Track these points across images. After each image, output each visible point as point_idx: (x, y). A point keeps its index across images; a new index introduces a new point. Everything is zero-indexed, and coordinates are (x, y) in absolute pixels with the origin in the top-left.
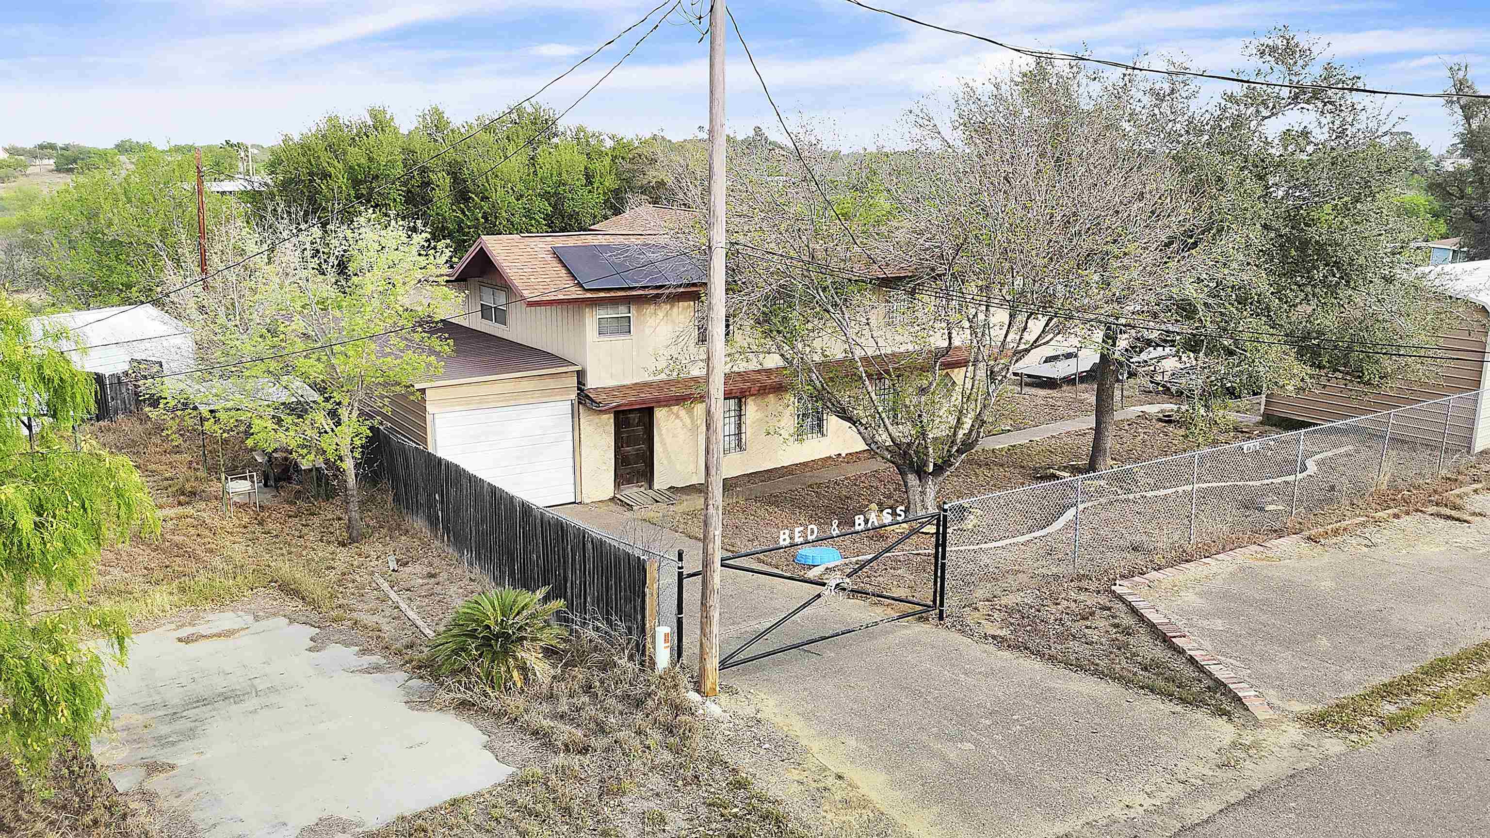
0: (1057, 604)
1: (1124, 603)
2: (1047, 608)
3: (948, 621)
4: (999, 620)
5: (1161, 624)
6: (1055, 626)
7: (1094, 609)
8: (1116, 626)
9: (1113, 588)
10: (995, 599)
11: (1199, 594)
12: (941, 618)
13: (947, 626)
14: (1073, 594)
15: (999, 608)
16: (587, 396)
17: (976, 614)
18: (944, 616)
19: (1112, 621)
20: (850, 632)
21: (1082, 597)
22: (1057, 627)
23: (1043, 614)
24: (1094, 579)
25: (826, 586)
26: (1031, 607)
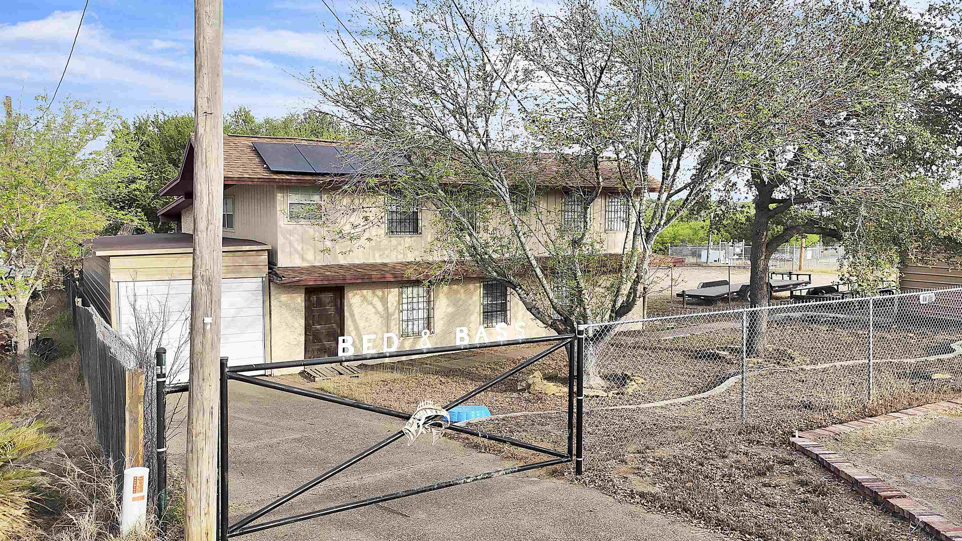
0: (724, 457)
1: (808, 457)
2: (712, 462)
3: (586, 476)
4: (651, 474)
5: (868, 480)
6: (723, 483)
7: (771, 463)
8: (803, 483)
9: (792, 439)
10: (648, 451)
11: (901, 449)
12: (578, 471)
13: (584, 482)
14: (743, 447)
15: (652, 460)
16: (276, 274)
17: (623, 468)
18: (583, 469)
19: (796, 478)
20: (451, 485)
21: (755, 449)
22: (726, 484)
23: (707, 469)
24: (766, 432)
25: (411, 420)
26: (692, 461)
